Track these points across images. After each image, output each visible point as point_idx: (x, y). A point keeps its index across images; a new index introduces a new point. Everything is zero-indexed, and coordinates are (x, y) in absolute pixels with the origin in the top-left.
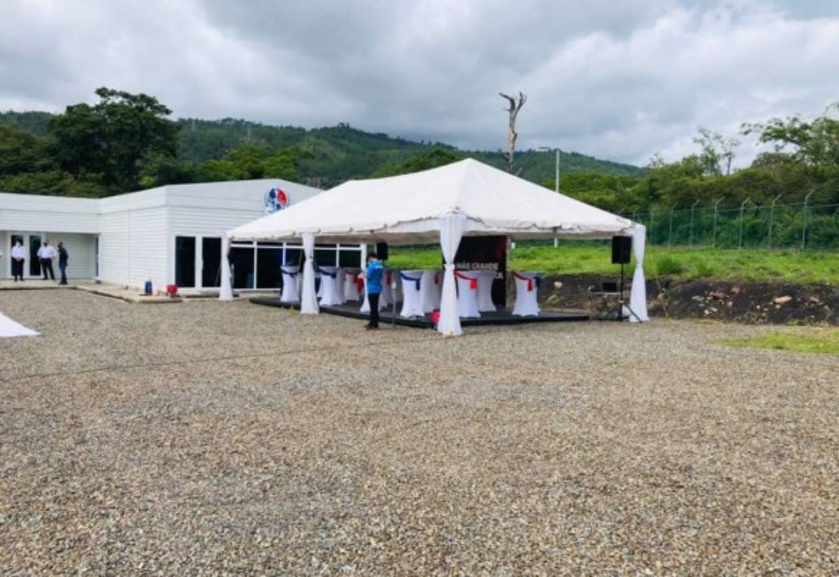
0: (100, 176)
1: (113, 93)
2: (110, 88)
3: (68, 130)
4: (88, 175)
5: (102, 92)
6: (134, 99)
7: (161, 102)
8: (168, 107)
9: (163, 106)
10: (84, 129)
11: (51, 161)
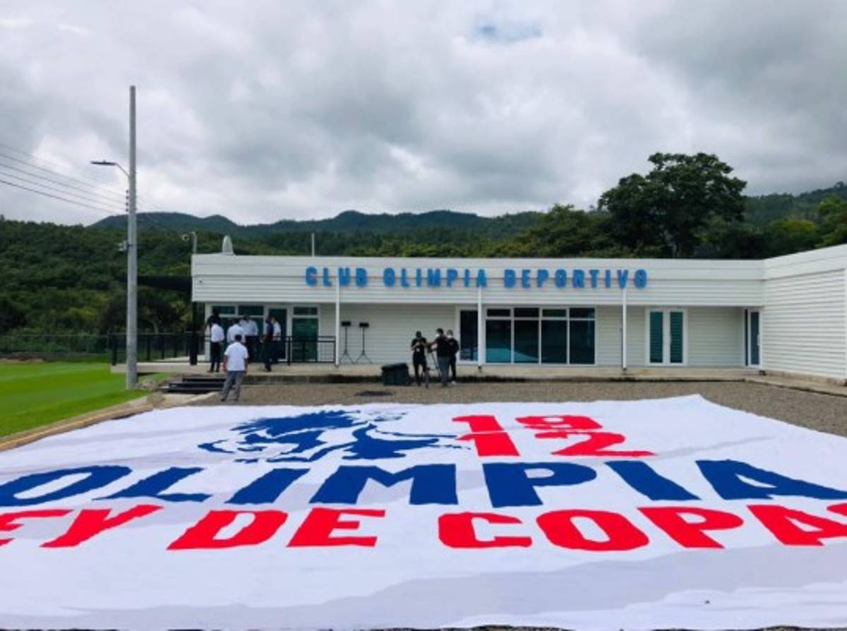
0: (658, 248)
1: (668, 157)
2: (664, 152)
3: (626, 202)
4: (646, 249)
5: (656, 159)
6: (689, 160)
7: (722, 160)
8: (729, 164)
9: (724, 164)
10: (643, 198)
11: (607, 238)
